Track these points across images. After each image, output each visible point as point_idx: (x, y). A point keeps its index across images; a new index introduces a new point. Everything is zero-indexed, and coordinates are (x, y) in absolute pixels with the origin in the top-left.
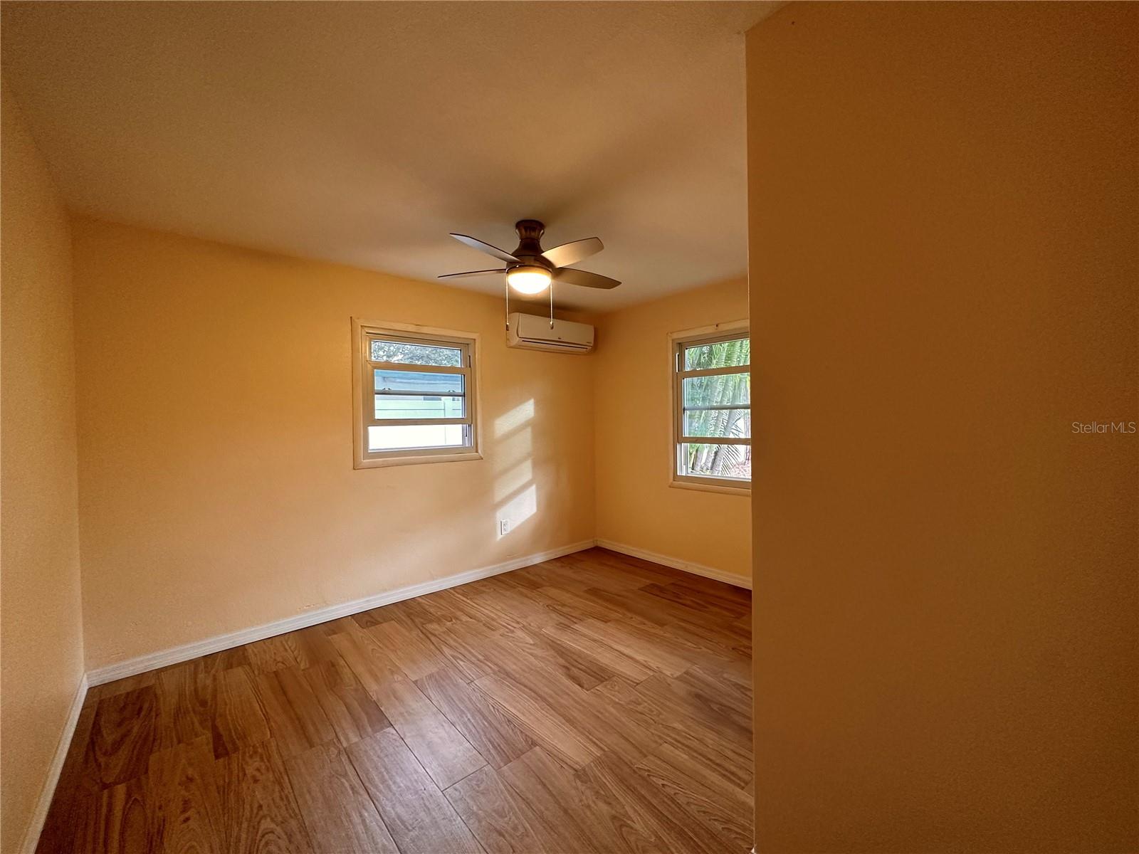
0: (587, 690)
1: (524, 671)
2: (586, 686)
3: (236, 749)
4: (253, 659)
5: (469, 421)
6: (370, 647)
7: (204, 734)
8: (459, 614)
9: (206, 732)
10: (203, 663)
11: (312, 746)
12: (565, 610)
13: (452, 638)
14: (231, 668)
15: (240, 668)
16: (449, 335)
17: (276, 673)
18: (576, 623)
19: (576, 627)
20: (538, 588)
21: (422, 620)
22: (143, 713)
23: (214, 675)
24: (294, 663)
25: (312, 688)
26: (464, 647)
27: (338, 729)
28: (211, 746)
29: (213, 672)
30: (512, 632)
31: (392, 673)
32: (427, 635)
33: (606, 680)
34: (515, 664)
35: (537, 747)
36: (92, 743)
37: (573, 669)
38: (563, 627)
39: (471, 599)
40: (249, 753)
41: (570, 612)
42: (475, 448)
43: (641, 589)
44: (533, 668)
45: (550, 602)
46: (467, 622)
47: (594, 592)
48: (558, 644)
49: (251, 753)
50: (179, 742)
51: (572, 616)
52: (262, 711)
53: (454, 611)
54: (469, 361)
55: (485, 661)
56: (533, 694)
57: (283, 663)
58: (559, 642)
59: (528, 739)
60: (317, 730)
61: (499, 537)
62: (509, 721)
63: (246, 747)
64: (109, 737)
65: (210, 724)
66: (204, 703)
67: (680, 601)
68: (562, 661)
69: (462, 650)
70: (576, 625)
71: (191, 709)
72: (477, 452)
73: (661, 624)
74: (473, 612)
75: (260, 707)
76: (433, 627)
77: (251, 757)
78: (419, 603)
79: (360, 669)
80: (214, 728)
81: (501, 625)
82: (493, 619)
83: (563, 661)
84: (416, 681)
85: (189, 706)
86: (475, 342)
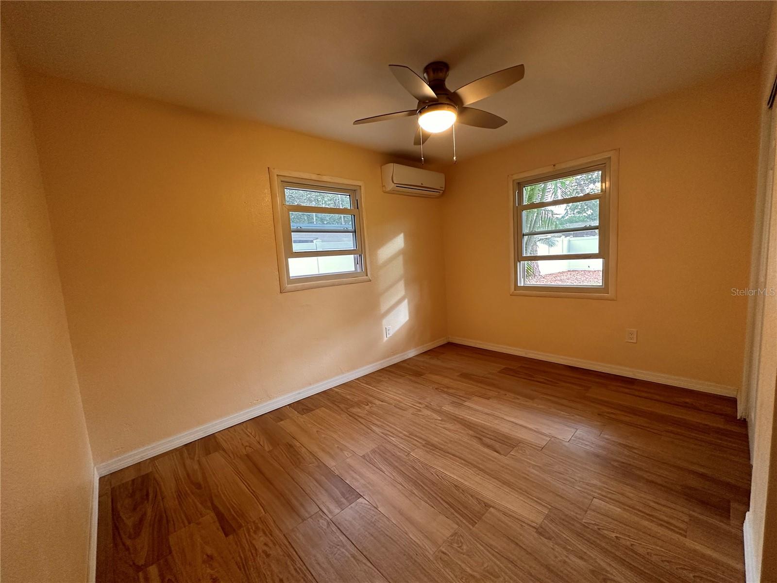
0: (505, 456)
1: (446, 442)
2: (502, 452)
3: (240, 526)
4: (224, 445)
5: (360, 252)
6: (315, 430)
7: (208, 514)
8: (371, 399)
9: (208, 511)
10: (186, 451)
11: (303, 520)
12: (451, 391)
13: (375, 418)
14: (210, 454)
15: (217, 453)
16: (341, 182)
17: (247, 456)
18: (466, 401)
19: (466, 404)
20: (422, 375)
21: (346, 406)
22: (151, 497)
23: (198, 461)
24: (259, 446)
25: (282, 468)
26: (388, 425)
27: (318, 503)
28: (218, 524)
29: (196, 458)
30: (420, 411)
31: (341, 450)
32: (354, 417)
33: (515, 446)
34: (436, 437)
35: (491, 508)
36: (116, 528)
37: (484, 439)
38: (459, 405)
39: (374, 387)
40: (252, 528)
41: (455, 392)
42: (365, 273)
43: (499, 372)
44: (452, 440)
45: (436, 387)
46: (380, 404)
47: (465, 376)
48: (461, 419)
49: (254, 528)
50: (189, 523)
51: (460, 396)
52: (250, 491)
53: (366, 396)
54: (356, 203)
55: (411, 436)
56: (463, 461)
57: (250, 447)
58: (461, 417)
59: (481, 502)
60: (302, 505)
61: (385, 339)
62: (456, 486)
63: (248, 523)
64: (129, 521)
65: (209, 504)
66: (199, 486)
67: (535, 379)
68: (471, 432)
69: (388, 428)
70: (466, 403)
71: (189, 492)
72: (367, 276)
73: (532, 398)
74: (382, 397)
75: (246, 486)
76: (355, 410)
77: (255, 532)
78: (337, 392)
79: (315, 449)
80: (215, 509)
81: (408, 405)
82: (399, 402)
83: (473, 433)
84: (364, 456)
85: (187, 489)
86: (360, 189)
